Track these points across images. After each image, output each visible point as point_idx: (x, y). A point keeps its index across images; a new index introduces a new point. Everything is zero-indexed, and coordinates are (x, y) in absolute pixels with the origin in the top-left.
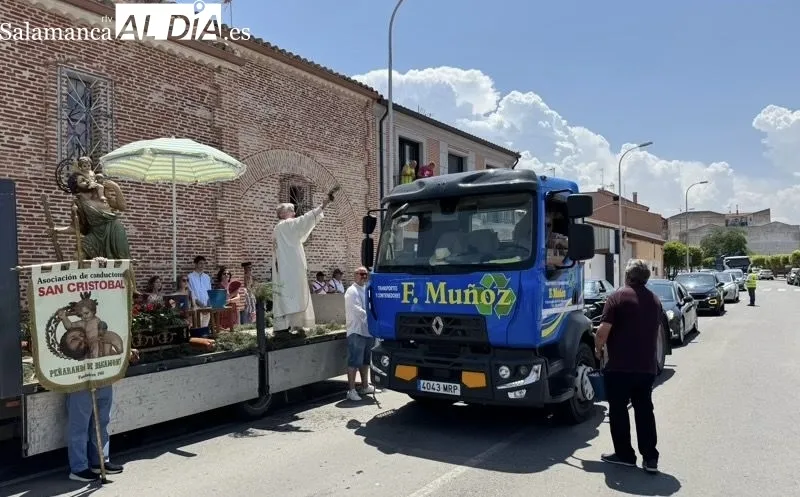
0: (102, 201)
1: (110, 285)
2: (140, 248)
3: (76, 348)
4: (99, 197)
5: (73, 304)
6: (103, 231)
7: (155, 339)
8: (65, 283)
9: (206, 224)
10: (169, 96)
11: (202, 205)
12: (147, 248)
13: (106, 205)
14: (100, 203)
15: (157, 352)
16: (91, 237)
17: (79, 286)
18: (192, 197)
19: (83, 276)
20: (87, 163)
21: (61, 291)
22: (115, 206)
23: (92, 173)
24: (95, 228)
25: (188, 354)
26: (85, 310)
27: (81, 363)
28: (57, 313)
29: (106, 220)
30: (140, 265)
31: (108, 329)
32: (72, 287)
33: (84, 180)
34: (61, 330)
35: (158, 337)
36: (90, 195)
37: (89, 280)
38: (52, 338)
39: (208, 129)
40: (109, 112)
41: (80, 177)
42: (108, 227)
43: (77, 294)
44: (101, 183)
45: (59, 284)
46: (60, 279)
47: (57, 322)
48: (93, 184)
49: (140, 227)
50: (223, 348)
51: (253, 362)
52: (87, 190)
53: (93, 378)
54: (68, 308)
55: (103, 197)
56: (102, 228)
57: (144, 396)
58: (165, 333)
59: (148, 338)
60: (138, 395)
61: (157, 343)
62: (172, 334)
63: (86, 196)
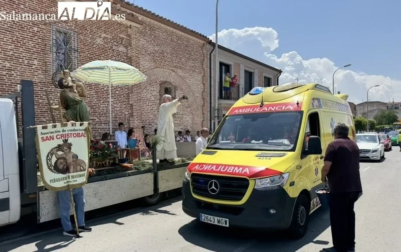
0: (75, 92)
1: (78, 135)
3: (62, 168)
4: (73, 91)
5: (59, 145)
6: (76, 108)
7: (103, 164)
8: (55, 135)
9: (124, 106)
11: (122, 96)
13: (77, 95)
14: (74, 94)
15: (103, 170)
16: (69, 111)
17: (62, 136)
18: (118, 92)
19: (64, 131)
20: (67, 73)
21: (53, 139)
22: (82, 95)
23: (69, 78)
24: (71, 107)
25: (119, 171)
26: (65, 148)
27: (65, 176)
28: (52, 150)
29: (77, 103)
31: (79, 158)
32: (58, 137)
33: (66, 82)
34: (54, 159)
35: (104, 163)
36: (69, 89)
37: (67, 132)
38: (49, 163)
39: (125, 58)
41: (64, 80)
42: (78, 106)
43: (61, 140)
44: (75, 83)
45: (51, 135)
46: (52, 133)
47: (52, 155)
48: (71, 84)
50: (136, 169)
51: (150, 176)
52: (67, 87)
53: (70, 183)
54: (57, 147)
55: (76, 91)
56: (75, 106)
57: (97, 193)
58: (107, 161)
59: (99, 163)
60: (94, 192)
61: (103, 166)
62: (111, 162)
63: (67, 90)
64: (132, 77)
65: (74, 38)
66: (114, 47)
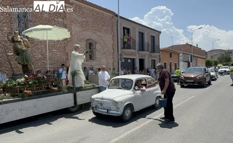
0: (22, 45)
2: (42, 61)
4: (21, 44)
7: (40, 88)
9: (62, 54)
10: (50, 15)
11: (61, 48)
12: (45, 61)
13: (24, 46)
15: (40, 92)
18: (58, 46)
23: (19, 36)
24: (21, 54)
25: (50, 93)
29: (24, 51)
30: (43, 66)
33: (16, 39)
35: (41, 87)
36: (18, 43)
39: (62, 25)
40: (31, 20)
41: (15, 38)
42: (25, 53)
44: (22, 39)
48: (19, 40)
49: (42, 55)
51: (71, 95)
52: (17, 42)
55: (23, 44)
57: (36, 106)
58: (43, 86)
59: (37, 88)
60: (34, 105)
61: (40, 89)
62: (46, 86)
63: (17, 44)
65: (30, 14)
66: (55, 19)
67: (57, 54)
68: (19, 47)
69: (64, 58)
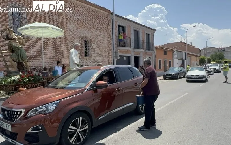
0: (17, 42)
4: (16, 41)
6: (18, 52)
7: (35, 86)
11: (57, 46)
12: (40, 59)
13: (18, 44)
14: (16, 43)
18: (53, 43)
20: (12, 30)
23: (14, 34)
24: (15, 51)
29: (18, 49)
30: (38, 64)
33: (11, 36)
35: (36, 85)
39: (58, 23)
40: (26, 17)
41: (9, 35)
42: (19, 50)
44: (17, 37)
48: (14, 37)
49: (38, 53)
52: (12, 39)
55: (17, 41)
59: (33, 85)
62: (41, 84)
63: (12, 41)
64: (52, 33)
66: (50, 17)
67: (52, 51)
68: (14, 44)
69: (60, 56)
